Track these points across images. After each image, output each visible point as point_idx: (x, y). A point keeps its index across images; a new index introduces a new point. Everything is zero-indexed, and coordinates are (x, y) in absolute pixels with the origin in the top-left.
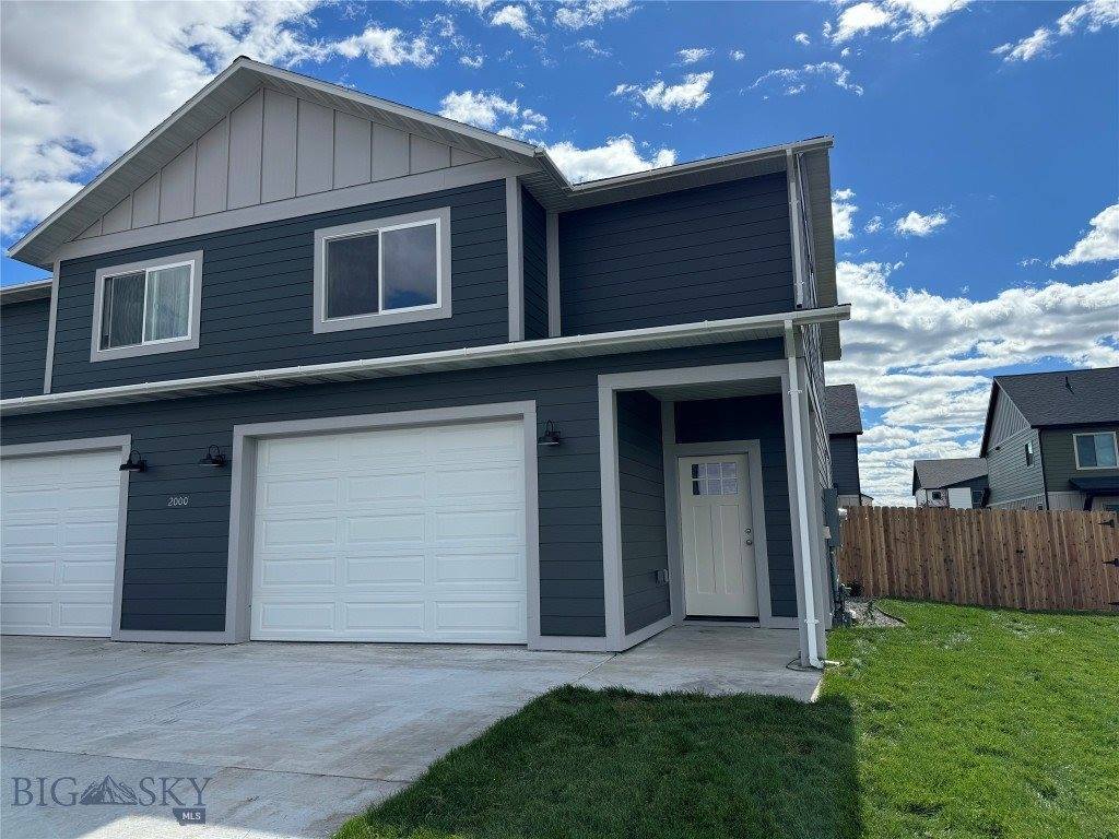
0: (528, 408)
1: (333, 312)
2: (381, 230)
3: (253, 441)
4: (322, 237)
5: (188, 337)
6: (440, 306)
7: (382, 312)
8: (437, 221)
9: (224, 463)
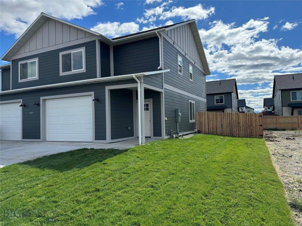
0: (93, 93)
1: (63, 71)
2: (72, 52)
3: (45, 100)
4: (61, 54)
5: (36, 77)
6: (83, 70)
7: (72, 71)
8: (83, 50)
9: (39, 105)
